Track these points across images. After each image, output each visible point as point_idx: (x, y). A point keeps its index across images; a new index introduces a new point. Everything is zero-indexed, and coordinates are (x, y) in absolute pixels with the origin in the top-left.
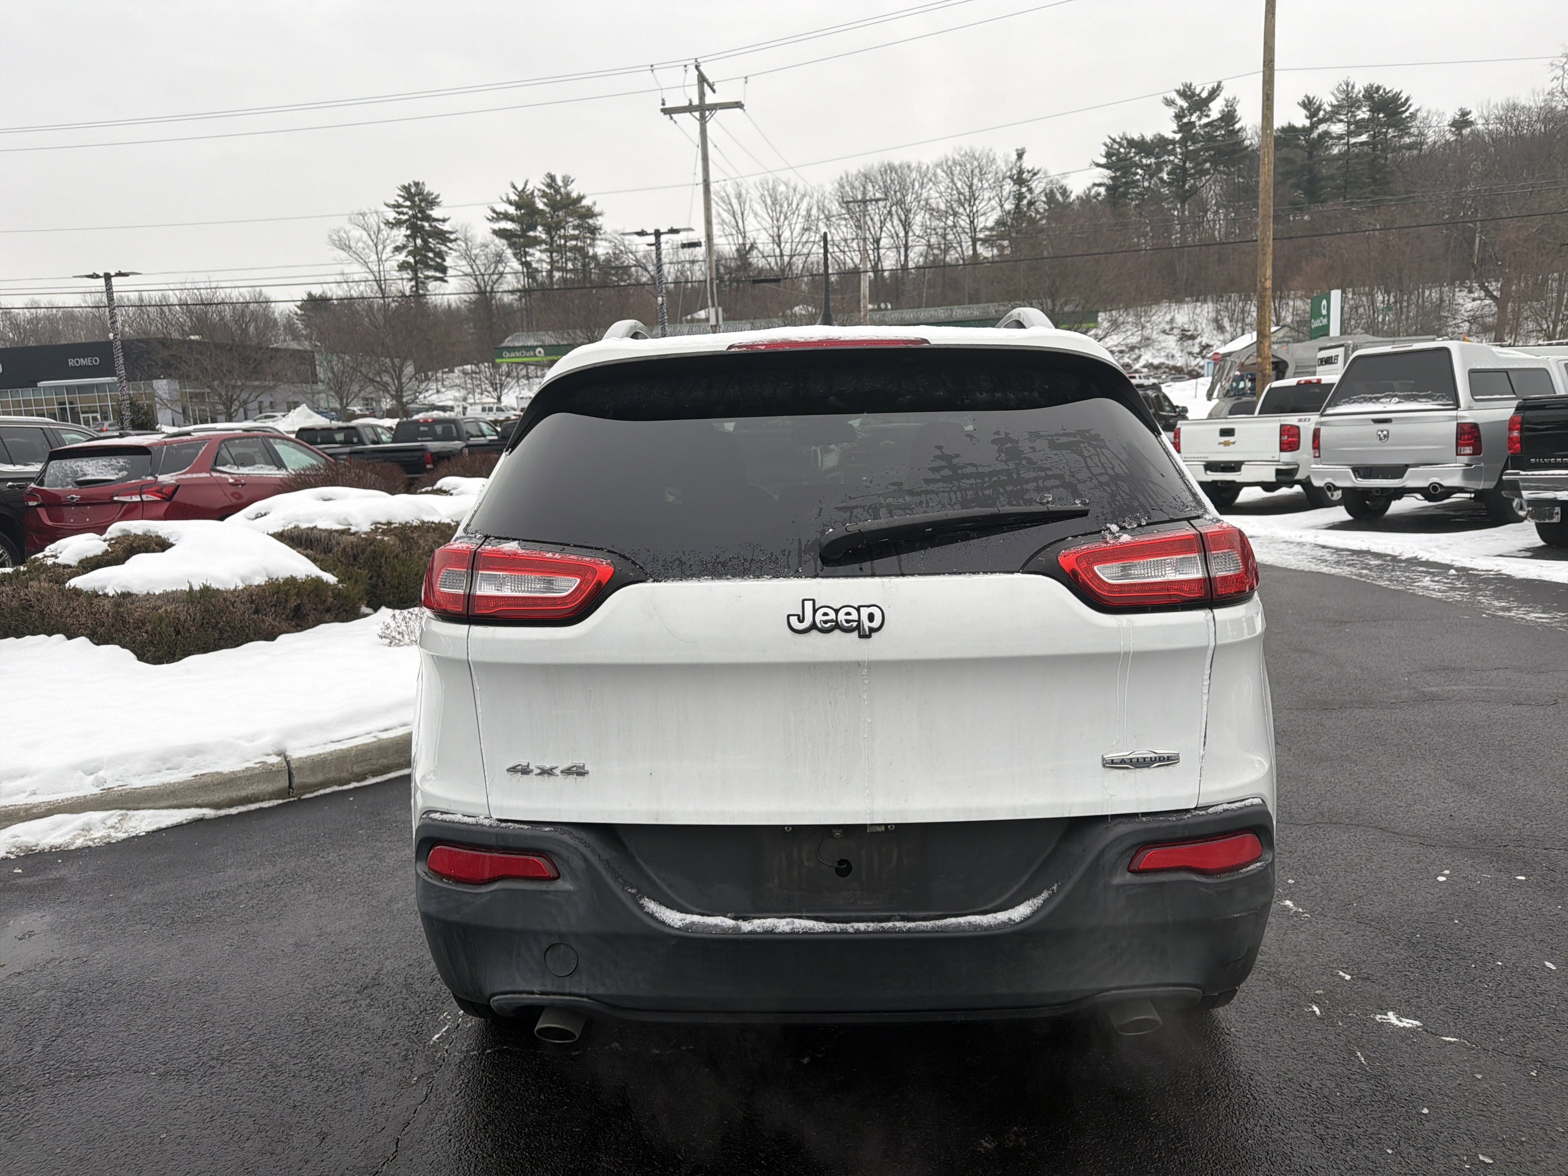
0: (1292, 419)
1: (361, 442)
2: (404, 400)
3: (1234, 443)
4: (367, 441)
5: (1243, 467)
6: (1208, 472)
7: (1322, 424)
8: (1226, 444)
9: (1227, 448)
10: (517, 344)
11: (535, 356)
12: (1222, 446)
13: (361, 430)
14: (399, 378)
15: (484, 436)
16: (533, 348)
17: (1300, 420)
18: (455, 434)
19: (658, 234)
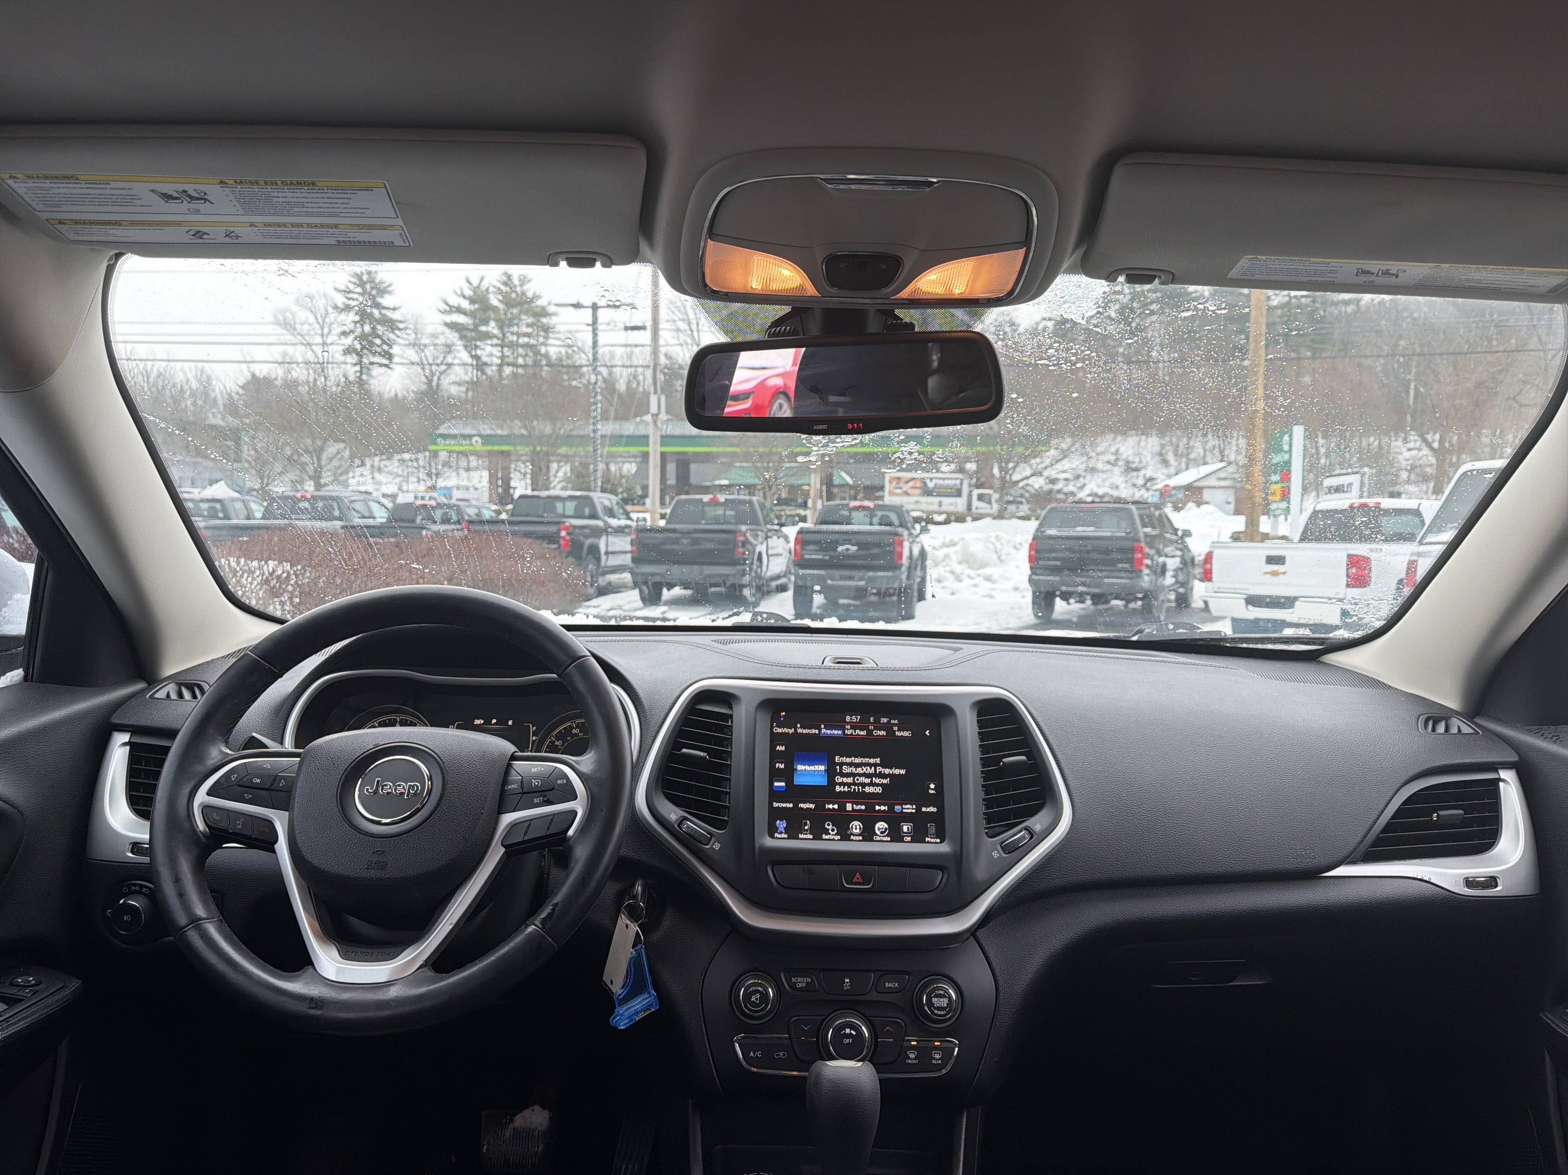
0: (1360, 549)
1: (227, 517)
2: (323, 481)
3: (1284, 573)
4: (233, 515)
5: (1297, 604)
6: (1250, 607)
7: (1419, 554)
8: (1275, 574)
9: (1275, 579)
10: (454, 432)
11: (471, 445)
12: (1269, 576)
13: (227, 503)
14: (319, 460)
15: (374, 518)
16: (471, 437)
17: (1371, 550)
18: (337, 513)
19: (595, 307)
